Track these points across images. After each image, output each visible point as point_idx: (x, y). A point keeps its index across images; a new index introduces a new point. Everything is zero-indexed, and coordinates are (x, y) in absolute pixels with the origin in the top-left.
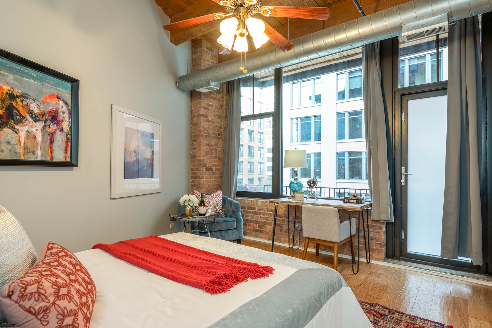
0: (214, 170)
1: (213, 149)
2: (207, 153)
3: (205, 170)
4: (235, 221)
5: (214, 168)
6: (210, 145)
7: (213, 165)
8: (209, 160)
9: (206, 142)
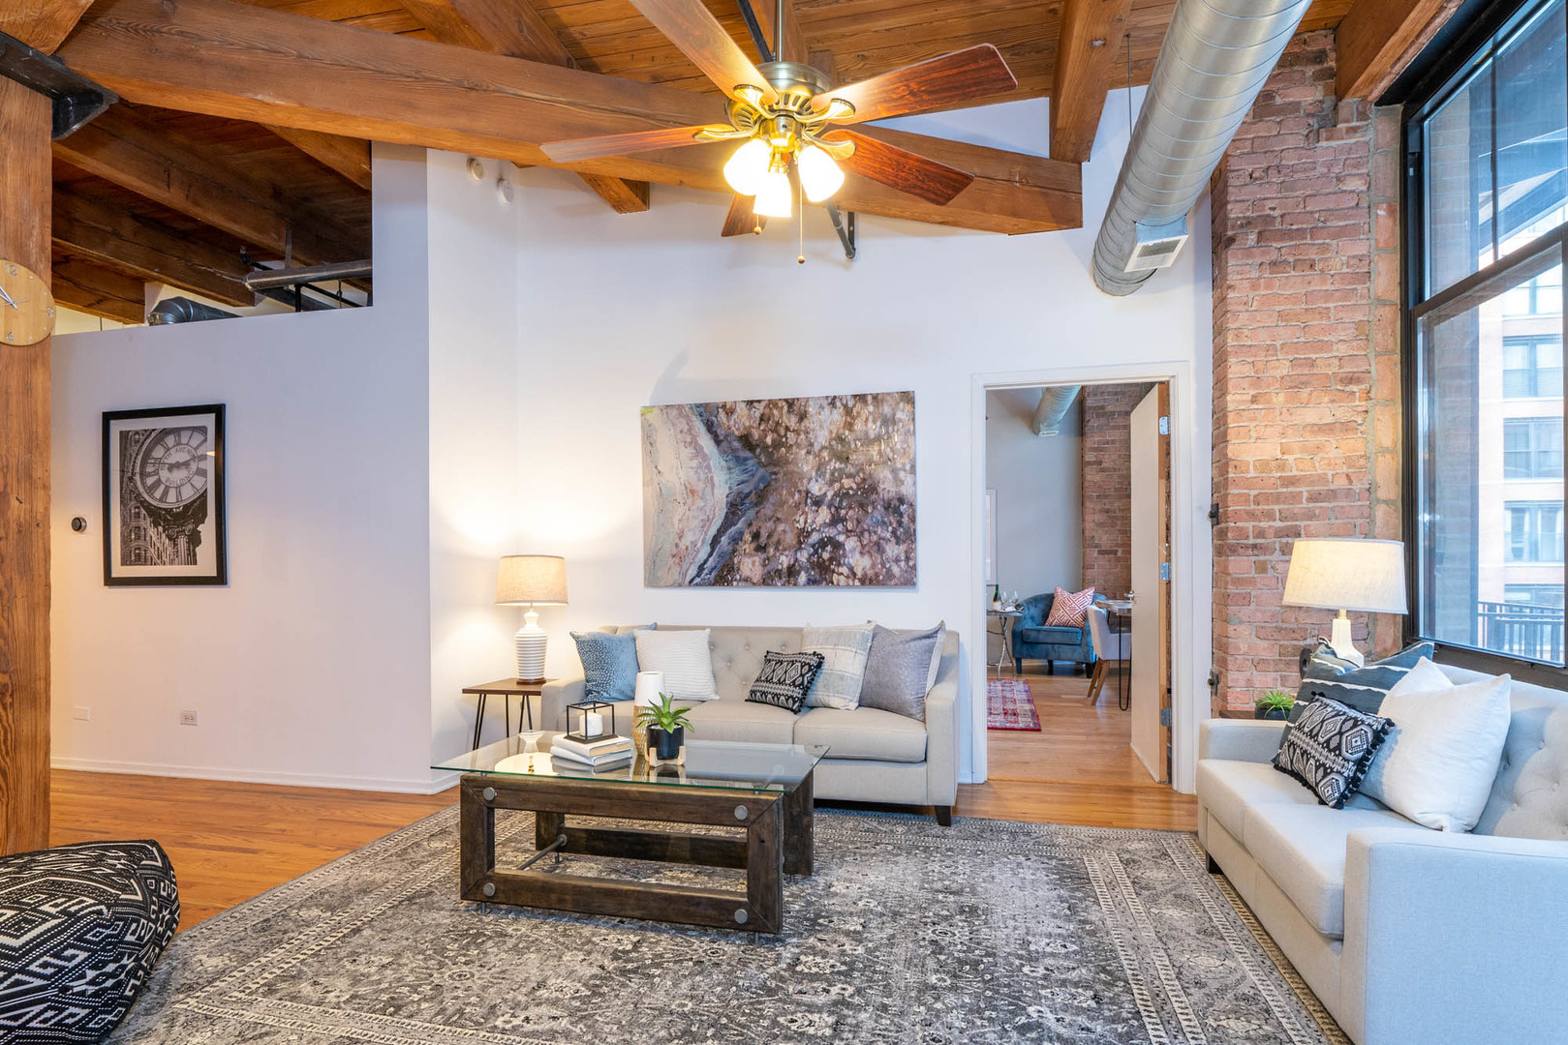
0: (1119, 554)
1: (1116, 517)
2: (1101, 525)
3: (1096, 555)
4: (1077, 633)
5: (1120, 550)
6: (1107, 511)
7: (1117, 545)
8: (1105, 538)
9: (1098, 507)
